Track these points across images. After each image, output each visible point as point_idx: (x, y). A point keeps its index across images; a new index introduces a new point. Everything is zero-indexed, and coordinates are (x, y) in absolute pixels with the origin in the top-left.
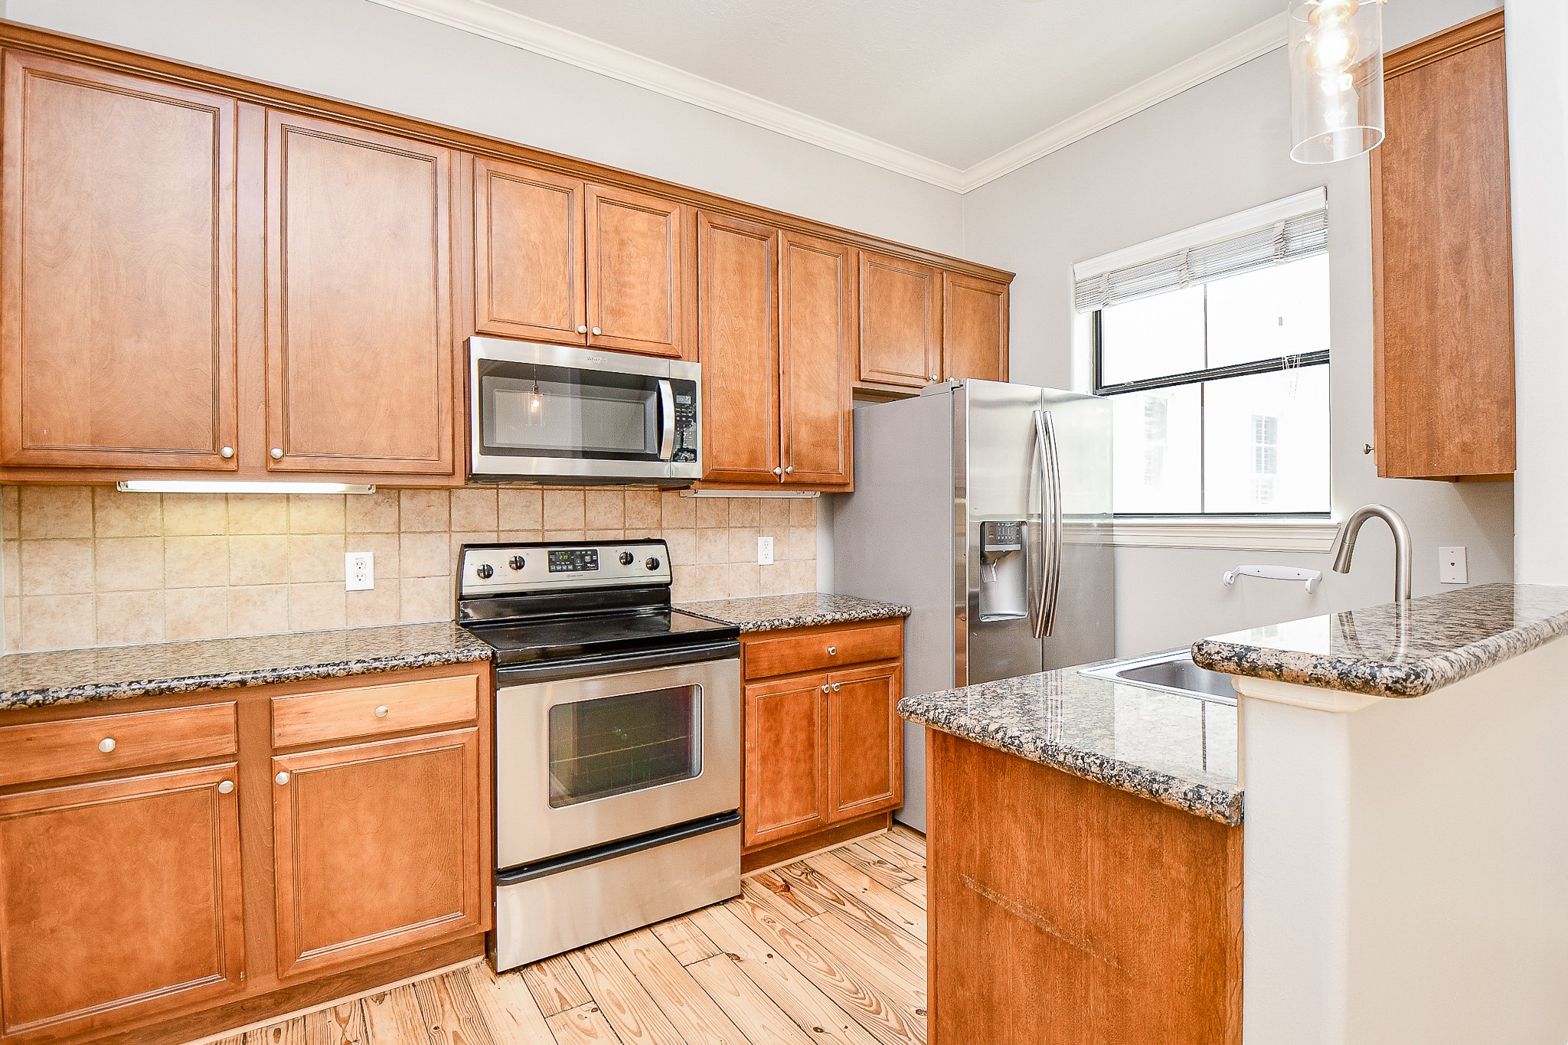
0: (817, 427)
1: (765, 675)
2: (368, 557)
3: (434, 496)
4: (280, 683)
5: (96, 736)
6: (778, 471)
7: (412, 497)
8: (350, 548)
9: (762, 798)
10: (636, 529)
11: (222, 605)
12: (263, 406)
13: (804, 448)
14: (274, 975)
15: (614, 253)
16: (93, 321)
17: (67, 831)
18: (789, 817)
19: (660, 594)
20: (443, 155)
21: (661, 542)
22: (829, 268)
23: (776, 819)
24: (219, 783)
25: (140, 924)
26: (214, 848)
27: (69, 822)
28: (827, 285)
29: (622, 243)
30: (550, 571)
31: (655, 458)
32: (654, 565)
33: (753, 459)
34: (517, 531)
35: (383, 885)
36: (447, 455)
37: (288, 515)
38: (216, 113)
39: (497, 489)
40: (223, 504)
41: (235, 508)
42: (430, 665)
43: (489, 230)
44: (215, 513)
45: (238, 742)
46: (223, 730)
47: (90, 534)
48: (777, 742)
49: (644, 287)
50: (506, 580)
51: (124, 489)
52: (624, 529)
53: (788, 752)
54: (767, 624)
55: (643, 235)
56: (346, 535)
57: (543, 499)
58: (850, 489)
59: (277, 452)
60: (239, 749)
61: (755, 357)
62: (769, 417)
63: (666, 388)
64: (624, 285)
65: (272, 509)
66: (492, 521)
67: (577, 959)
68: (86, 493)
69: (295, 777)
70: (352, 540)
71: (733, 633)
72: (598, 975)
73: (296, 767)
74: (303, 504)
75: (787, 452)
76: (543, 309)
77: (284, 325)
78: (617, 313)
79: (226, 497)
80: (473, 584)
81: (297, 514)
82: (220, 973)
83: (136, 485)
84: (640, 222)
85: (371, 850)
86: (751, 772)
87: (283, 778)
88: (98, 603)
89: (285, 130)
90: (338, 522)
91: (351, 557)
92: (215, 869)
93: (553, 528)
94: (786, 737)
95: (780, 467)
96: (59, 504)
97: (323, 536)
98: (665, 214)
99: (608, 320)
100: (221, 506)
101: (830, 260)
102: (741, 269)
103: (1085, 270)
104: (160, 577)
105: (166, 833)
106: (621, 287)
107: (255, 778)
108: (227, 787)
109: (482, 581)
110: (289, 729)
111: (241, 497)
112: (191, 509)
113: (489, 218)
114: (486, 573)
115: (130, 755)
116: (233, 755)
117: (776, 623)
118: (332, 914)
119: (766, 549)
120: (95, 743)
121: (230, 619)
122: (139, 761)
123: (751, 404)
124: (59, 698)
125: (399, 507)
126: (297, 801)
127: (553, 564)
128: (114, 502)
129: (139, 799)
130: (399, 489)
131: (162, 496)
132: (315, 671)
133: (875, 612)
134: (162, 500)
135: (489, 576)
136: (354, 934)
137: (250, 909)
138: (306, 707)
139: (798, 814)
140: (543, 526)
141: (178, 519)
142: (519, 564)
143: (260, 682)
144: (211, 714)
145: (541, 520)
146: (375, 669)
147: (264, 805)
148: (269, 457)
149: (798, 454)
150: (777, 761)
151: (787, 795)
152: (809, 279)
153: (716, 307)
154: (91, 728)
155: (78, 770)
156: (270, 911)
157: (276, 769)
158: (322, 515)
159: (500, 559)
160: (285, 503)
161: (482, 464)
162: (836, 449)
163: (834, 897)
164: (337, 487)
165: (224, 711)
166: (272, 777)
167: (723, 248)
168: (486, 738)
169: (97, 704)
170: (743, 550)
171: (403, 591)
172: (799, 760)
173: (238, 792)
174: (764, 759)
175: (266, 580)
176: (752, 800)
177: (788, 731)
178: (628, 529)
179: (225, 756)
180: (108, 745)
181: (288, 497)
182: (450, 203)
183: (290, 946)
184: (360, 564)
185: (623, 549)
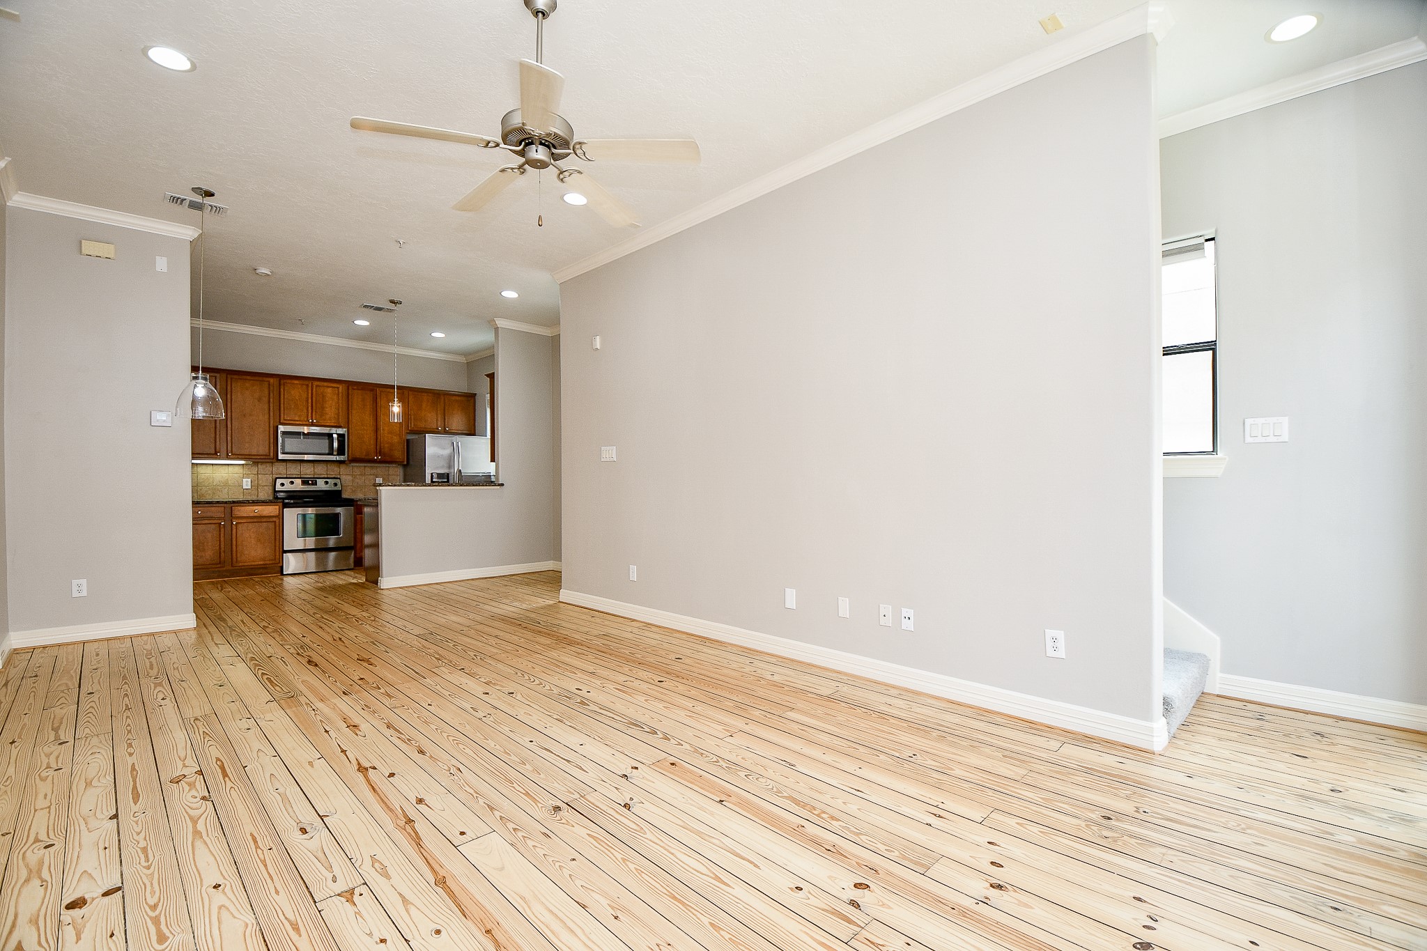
2: (249, 480)
3: (268, 465)
4: (235, 503)
6: (376, 457)
7: (261, 464)
8: (245, 477)
10: (330, 474)
11: (211, 491)
12: (226, 443)
13: (386, 450)
14: (231, 567)
15: (321, 399)
19: (339, 492)
21: (339, 478)
24: (220, 523)
29: (324, 396)
30: (302, 485)
31: (332, 454)
32: (336, 485)
33: (367, 454)
34: (292, 474)
36: (272, 454)
37: (228, 469)
38: (216, 377)
39: (286, 463)
41: (215, 467)
42: (266, 503)
45: (225, 514)
46: (223, 512)
49: (330, 407)
50: (288, 487)
55: (331, 394)
57: (300, 465)
58: (405, 463)
59: (229, 453)
61: (368, 425)
62: (372, 442)
63: (335, 436)
65: (224, 467)
66: (284, 471)
69: (237, 523)
70: (245, 475)
71: (352, 500)
74: (234, 466)
75: (380, 452)
76: (299, 415)
78: (322, 415)
79: (213, 464)
80: (278, 487)
81: (231, 468)
84: (330, 391)
85: (253, 542)
87: (234, 523)
89: (231, 378)
90: (241, 471)
91: (245, 480)
93: (303, 473)
97: (238, 474)
98: (338, 388)
99: (318, 417)
100: (212, 466)
102: (364, 400)
105: (209, 532)
106: (323, 408)
107: (229, 522)
109: (281, 487)
110: (236, 513)
112: (204, 467)
113: (284, 394)
114: (282, 484)
116: (223, 517)
118: (244, 554)
123: (367, 440)
125: (259, 467)
126: (237, 528)
127: (304, 483)
130: (258, 462)
132: (242, 501)
135: (283, 486)
138: (239, 508)
140: (300, 473)
141: (201, 469)
142: (292, 483)
143: (229, 503)
145: (299, 471)
147: (230, 528)
148: (227, 455)
149: (385, 452)
153: (354, 412)
157: (233, 521)
158: (237, 469)
159: (287, 481)
160: (229, 466)
161: (281, 456)
164: (243, 462)
165: (223, 507)
167: (357, 397)
168: (281, 520)
170: (371, 482)
171: (259, 487)
175: (222, 485)
178: (327, 474)
181: (231, 464)
182: (273, 392)
184: (247, 482)
185: (325, 480)
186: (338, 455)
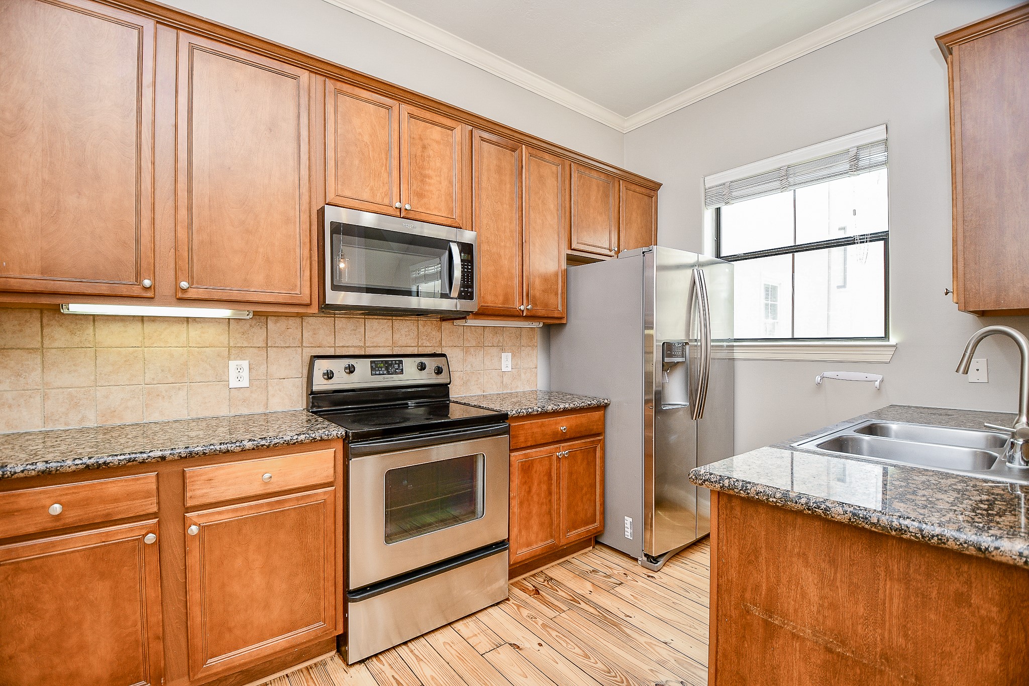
0: (545, 279)
1: (523, 445)
2: (245, 364)
3: (292, 321)
4: (191, 458)
5: (47, 502)
6: (522, 308)
7: (276, 322)
8: (232, 357)
9: (520, 531)
10: (426, 346)
11: (139, 398)
12: (173, 250)
13: (538, 294)
14: (186, 677)
15: (419, 154)
16: (44, 180)
17: (23, 578)
18: (536, 543)
19: (443, 391)
20: (304, 75)
21: (444, 355)
22: (553, 173)
23: (529, 545)
24: (144, 536)
25: (82, 647)
26: (141, 586)
27: (25, 571)
28: (551, 183)
29: (424, 147)
30: (372, 375)
31: (447, 296)
32: (439, 371)
33: (506, 299)
34: (348, 347)
35: (267, 606)
36: (306, 291)
37: (188, 333)
38: (140, 30)
39: (335, 317)
40: (139, 325)
41: (149, 328)
42: (302, 442)
43: (336, 131)
44: (133, 332)
45: (159, 503)
46: (147, 495)
47: (39, 345)
48: (529, 492)
49: (438, 179)
50: (342, 381)
51: (65, 311)
52: (418, 346)
53: (535, 498)
54: (524, 411)
55: (438, 142)
56: (229, 348)
57: (365, 325)
58: (564, 321)
59: (184, 284)
60: (159, 509)
61: (508, 230)
62: (516, 271)
63: (455, 250)
64: (425, 176)
65: (177, 328)
66: (331, 339)
67: (403, 651)
68: (36, 314)
69: (202, 528)
70: (233, 351)
71: (503, 417)
72: (421, 663)
73: (202, 521)
74: (199, 326)
75: (528, 295)
76: (372, 189)
77: (190, 191)
78: (422, 196)
79: (142, 319)
80: (320, 384)
81: (195, 332)
82: (146, 680)
83: (75, 308)
84: (435, 133)
85: (259, 580)
86: (514, 513)
87: (194, 530)
88: (45, 397)
89: (192, 48)
90: (224, 339)
91: (233, 364)
92: (141, 601)
93: (371, 345)
94: (534, 488)
95: (523, 305)
96: (16, 322)
97: (213, 349)
98: (452, 129)
99: (415, 200)
101: (554, 168)
102: (499, 170)
103: (712, 181)
104: (93, 378)
105: (102, 576)
106: (423, 178)
107: (172, 530)
108: (151, 538)
109: (326, 382)
110: (198, 493)
111: (154, 319)
112: (116, 327)
113: (336, 122)
114: (329, 375)
115: (73, 516)
116: (155, 513)
117: (530, 410)
118: (230, 630)
119: (506, 361)
120: (45, 508)
121: (145, 408)
122: (80, 521)
123: (505, 262)
124: (15, 473)
125: (267, 329)
126: (204, 548)
127: (374, 369)
128: (58, 321)
129: (80, 550)
130: (266, 315)
131: (94, 318)
132: (218, 448)
133: (589, 403)
134: (94, 321)
135: (331, 378)
136: (246, 644)
137: (168, 629)
138: (211, 476)
139: (542, 541)
140: (365, 343)
141: (106, 335)
142: (351, 370)
143: (176, 458)
144: (138, 482)
145: (363, 339)
146: (262, 446)
147: (178, 551)
148: (177, 288)
149: (534, 297)
150: (529, 505)
151: (535, 528)
152: (541, 178)
153: (484, 196)
154: (42, 496)
155: (32, 529)
156: (183, 630)
157: (188, 523)
158: (212, 334)
159: (337, 366)
160: (185, 325)
161: (334, 298)
162: (556, 294)
163: (572, 598)
164: (225, 313)
165: (148, 480)
166: (185, 528)
167: (488, 154)
169: (48, 477)
170: (493, 361)
171: (270, 388)
172: (542, 504)
173: (159, 542)
174: (521, 504)
175: (171, 380)
176: (515, 531)
177: (536, 484)
178: (420, 346)
179: (148, 514)
180: (56, 509)
181: (187, 319)
182: (309, 110)
183: (199, 656)
184: (239, 369)
185: (419, 360)
186: (460, 297)
